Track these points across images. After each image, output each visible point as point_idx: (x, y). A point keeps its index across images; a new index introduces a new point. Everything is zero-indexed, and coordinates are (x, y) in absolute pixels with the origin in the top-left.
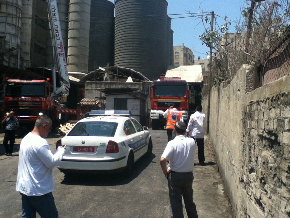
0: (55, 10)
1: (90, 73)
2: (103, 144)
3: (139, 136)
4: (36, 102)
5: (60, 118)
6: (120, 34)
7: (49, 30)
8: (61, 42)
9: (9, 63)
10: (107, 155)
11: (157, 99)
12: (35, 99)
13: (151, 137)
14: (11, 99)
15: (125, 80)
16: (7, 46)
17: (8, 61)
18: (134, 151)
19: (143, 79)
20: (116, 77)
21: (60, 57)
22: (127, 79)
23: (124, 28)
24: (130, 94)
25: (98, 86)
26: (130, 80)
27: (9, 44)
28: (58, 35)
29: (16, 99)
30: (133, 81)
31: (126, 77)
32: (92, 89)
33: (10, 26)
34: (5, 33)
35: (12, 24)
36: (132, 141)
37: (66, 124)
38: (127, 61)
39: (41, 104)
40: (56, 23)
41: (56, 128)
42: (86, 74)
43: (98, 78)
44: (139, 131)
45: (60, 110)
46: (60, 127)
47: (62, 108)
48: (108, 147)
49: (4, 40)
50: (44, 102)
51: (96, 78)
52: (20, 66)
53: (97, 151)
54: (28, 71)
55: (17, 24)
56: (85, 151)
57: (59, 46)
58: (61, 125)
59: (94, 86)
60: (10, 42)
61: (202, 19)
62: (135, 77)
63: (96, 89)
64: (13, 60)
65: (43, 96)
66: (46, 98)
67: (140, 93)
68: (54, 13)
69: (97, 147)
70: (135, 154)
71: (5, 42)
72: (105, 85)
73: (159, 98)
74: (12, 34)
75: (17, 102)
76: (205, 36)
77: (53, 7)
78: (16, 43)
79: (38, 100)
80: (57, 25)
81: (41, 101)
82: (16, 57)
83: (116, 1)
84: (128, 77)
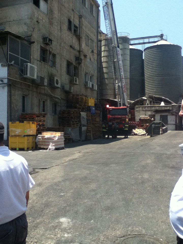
0: (121, 66)
1: (136, 100)
6: (148, 72)
7: (104, 73)
15: (159, 104)
20: (152, 103)
23: (151, 67)
24: (169, 113)
25: (144, 108)
26: (163, 104)
28: (123, 80)
30: (165, 104)
37: (135, 129)
42: (134, 102)
43: (141, 104)
46: (133, 130)
50: (127, 117)
51: (140, 103)
57: (124, 87)
59: (141, 108)
62: (166, 101)
63: (142, 111)
67: (175, 112)
72: (148, 108)
83: (145, 50)
84: (161, 102)
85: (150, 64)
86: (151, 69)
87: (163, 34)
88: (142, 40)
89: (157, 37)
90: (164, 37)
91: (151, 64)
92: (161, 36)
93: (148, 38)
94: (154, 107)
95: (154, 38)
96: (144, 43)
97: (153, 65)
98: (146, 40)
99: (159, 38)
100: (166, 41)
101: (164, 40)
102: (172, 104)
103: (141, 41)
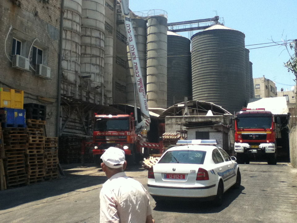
0: (134, 49)
1: (169, 108)
2: (194, 172)
3: (227, 166)
4: (122, 136)
5: (143, 152)
6: (197, 68)
7: (129, 68)
8: (140, 79)
9: (94, 100)
10: (197, 182)
11: (241, 131)
12: (121, 133)
13: (238, 168)
14: (98, 133)
15: (205, 114)
16: (92, 85)
17: (93, 98)
18: (223, 180)
19: (223, 112)
20: (195, 112)
21: (140, 93)
22: (206, 112)
23: (201, 62)
24: (212, 128)
25: (178, 120)
26: (210, 113)
27: (94, 83)
28: (137, 72)
29: (103, 134)
30: (214, 114)
31: (206, 110)
32: (172, 124)
33: (94, 66)
34: (90, 73)
35: (96, 65)
36: (220, 169)
37: (149, 158)
38: (206, 95)
39: (126, 138)
40: (135, 61)
41: (140, 162)
42: (166, 110)
43: (178, 113)
44: (227, 160)
45: (143, 144)
46: (144, 160)
47: (144, 142)
48: (198, 174)
49: (90, 79)
50: (128, 135)
51: (175, 113)
52: (104, 103)
53: (187, 177)
54: (112, 107)
55: (101, 65)
56: (176, 178)
57: (139, 83)
58: (145, 159)
59: (174, 121)
60: (94, 81)
61: (286, 47)
62: (216, 110)
63: (176, 124)
64: (98, 98)
65: (128, 130)
66: (131, 132)
67: (223, 125)
68: (133, 52)
69: (187, 174)
70: (224, 183)
71: (91, 81)
72: (185, 119)
73: (243, 130)
74: (96, 74)
75: (104, 137)
76: (290, 63)
77: (132, 47)
78: (100, 82)
79: (123, 134)
80: (136, 63)
81: (126, 135)
82: (101, 94)
83: (192, 37)
84: (208, 110)
85: (199, 58)
86: (201, 65)
87: (218, 16)
88: (189, 24)
89: (210, 21)
90: (219, 21)
91: (201, 57)
92: (216, 19)
93: (197, 22)
94: (196, 118)
95: (206, 22)
96: (192, 29)
97: (203, 59)
98: (195, 25)
99: (213, 22)
100: (222, 26)
101: (220, 24)
102: (225, 113)
103: (188, 26)
